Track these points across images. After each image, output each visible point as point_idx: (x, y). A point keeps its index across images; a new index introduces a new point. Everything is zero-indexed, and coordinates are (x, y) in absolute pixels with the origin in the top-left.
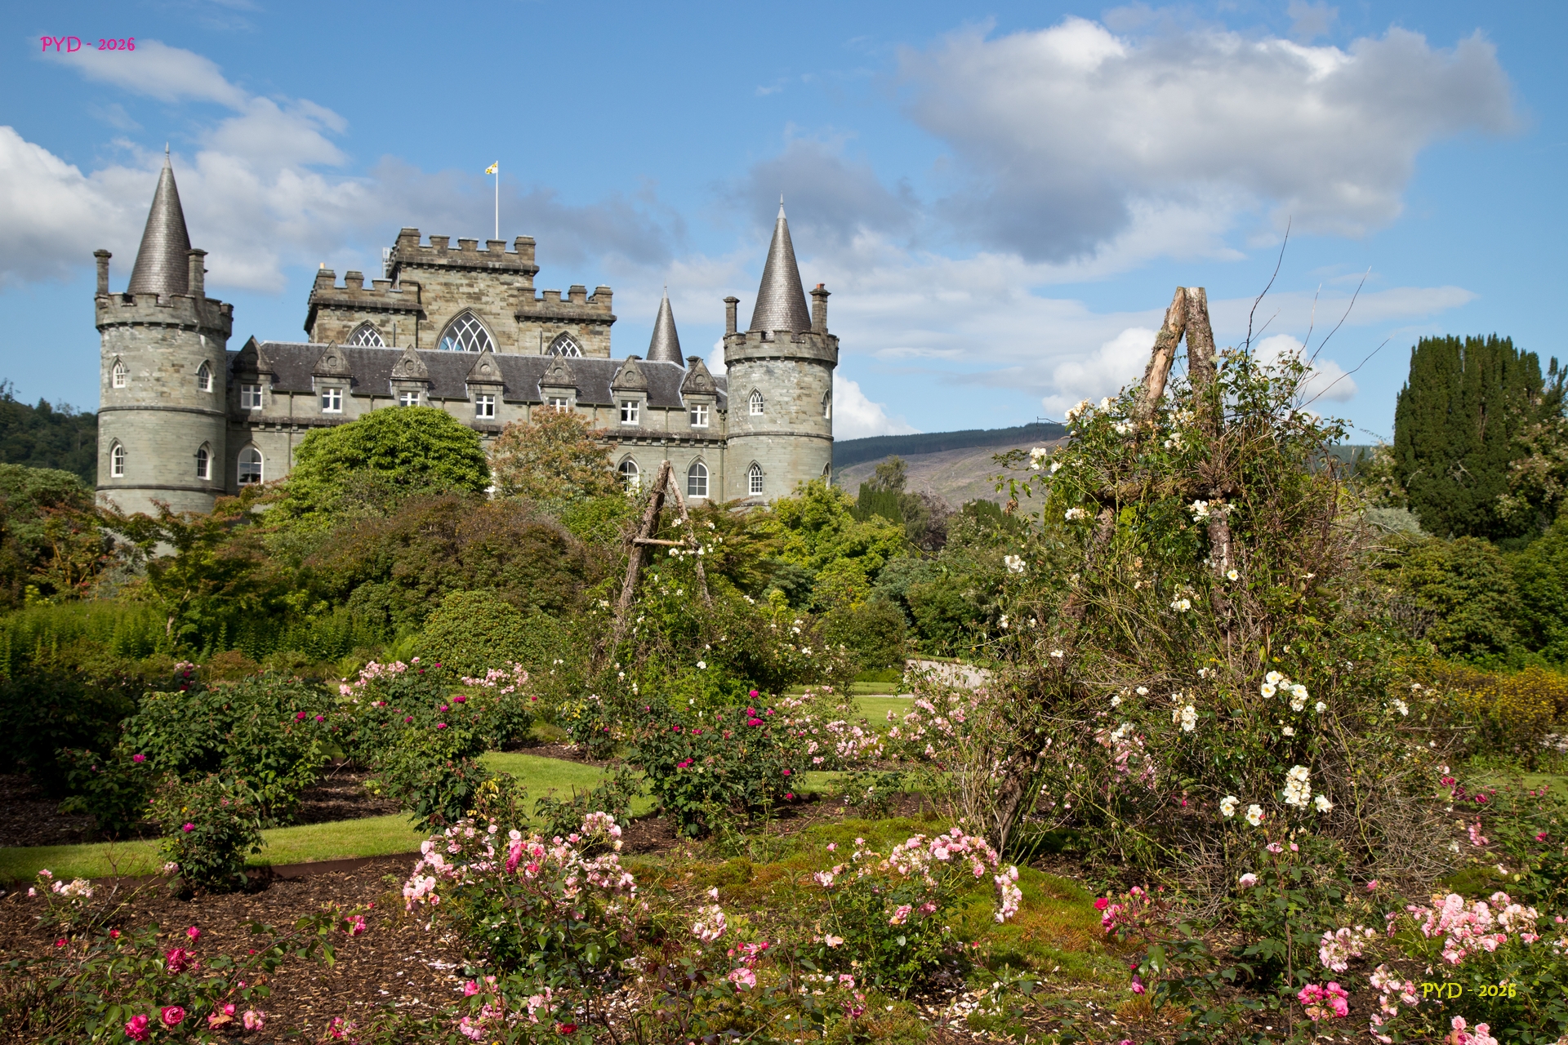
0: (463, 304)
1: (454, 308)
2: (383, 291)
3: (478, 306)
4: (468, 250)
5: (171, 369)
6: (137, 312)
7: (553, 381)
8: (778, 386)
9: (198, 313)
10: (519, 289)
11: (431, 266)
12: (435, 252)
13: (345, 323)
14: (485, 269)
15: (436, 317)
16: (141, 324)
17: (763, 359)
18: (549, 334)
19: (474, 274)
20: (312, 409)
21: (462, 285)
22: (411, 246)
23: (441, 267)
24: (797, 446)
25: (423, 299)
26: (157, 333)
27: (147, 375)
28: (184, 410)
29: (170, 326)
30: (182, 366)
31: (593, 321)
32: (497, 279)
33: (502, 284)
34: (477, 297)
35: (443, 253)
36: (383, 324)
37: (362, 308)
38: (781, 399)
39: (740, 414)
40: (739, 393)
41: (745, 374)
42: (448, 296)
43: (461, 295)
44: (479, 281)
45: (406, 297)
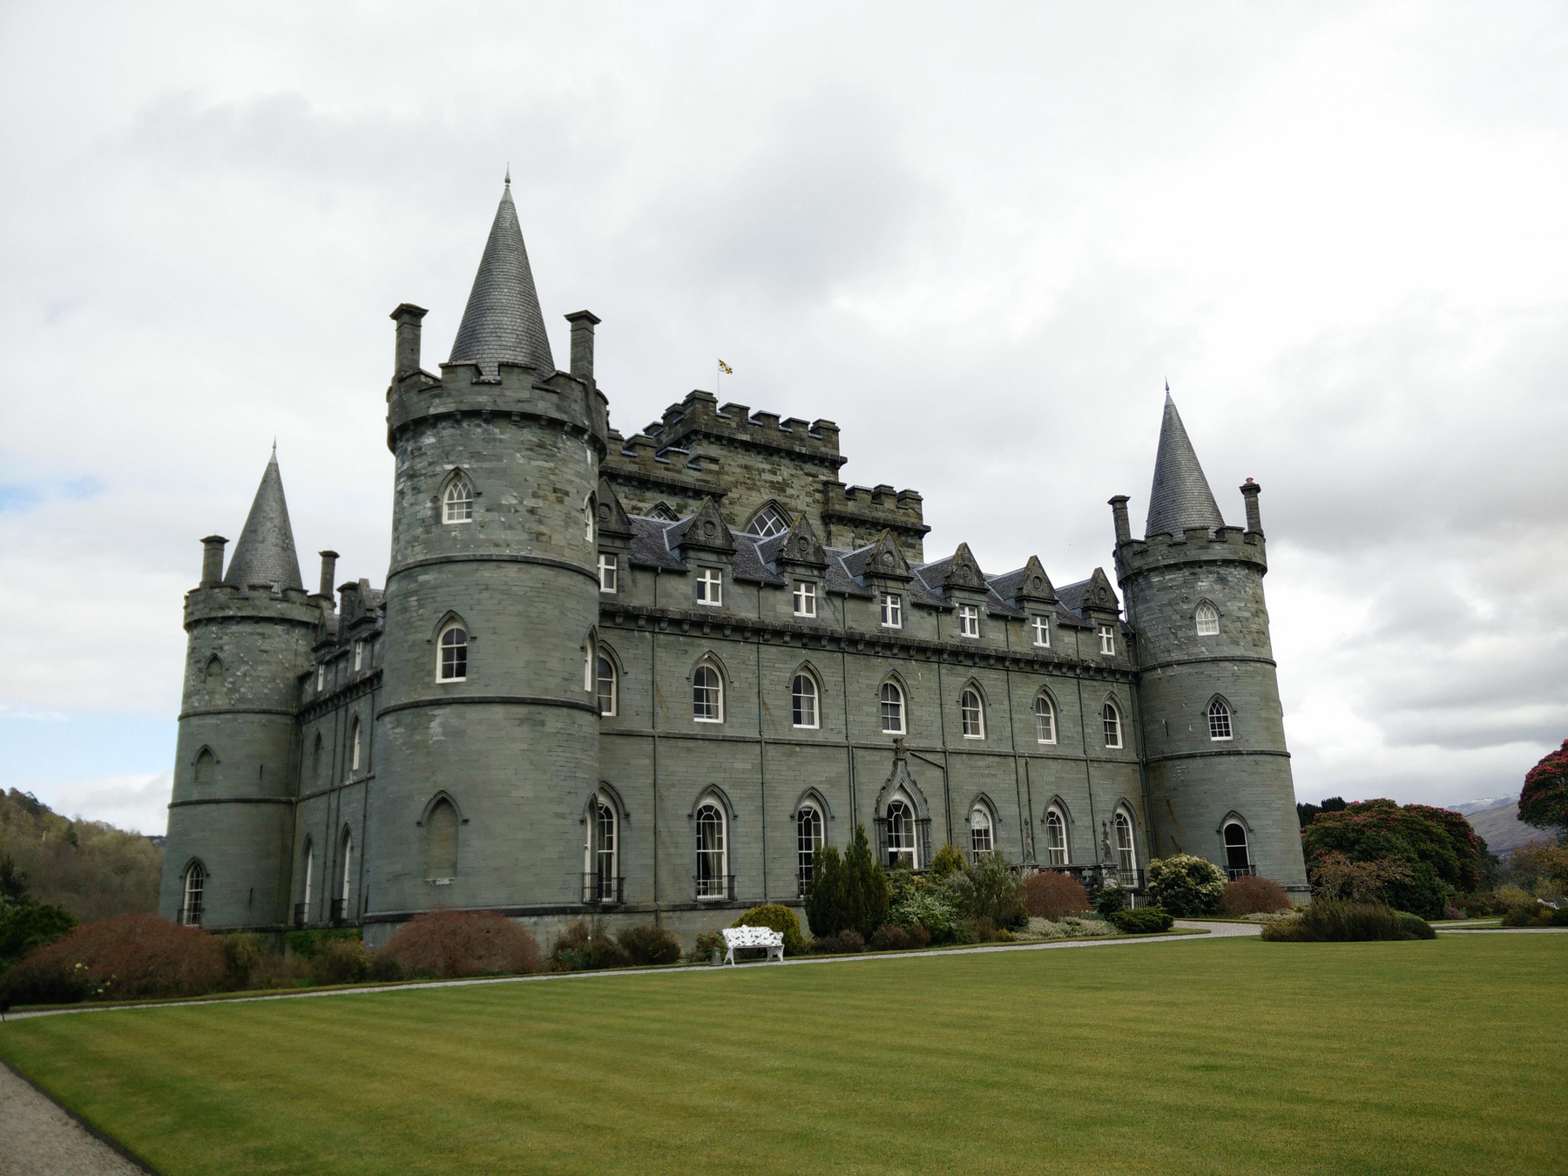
0: (767, 495)
1: (756, 499)
2: (679, 466)
3: (781, 499)
4: (770, 428)
5: (552, 497)
6: (502, 394)
7: (961, 582)
8: (1237, 599)
10: (823, 483)
11: (730, 441)
12: (734, 425)
13: (635, 503)
14: (788, 454)
15: (737, 508)
16: (506, 415)
17: (1211, 563)
19: (775, 458)
20: (686, 597)
22: (706, 413)
23: (741, 444)
24: (1264, 675)
25: (723, 482)
27: (514, 502)
28: (570, 568)
29: (551, 423)
30: (568, 494)
31: (904, 531)
32: (802, 469)
33: (807, 474)
34: (780, 487)
35: (742, 426)
36: (681, 509)
37: (655, 485)
38: (1241, 614)
39: (1180, 634)
40: (1177, 607)
41: (1185, 582)
42: (748, 481)
43: (763, 483)
44: (782, 468)
45: (706, 477)
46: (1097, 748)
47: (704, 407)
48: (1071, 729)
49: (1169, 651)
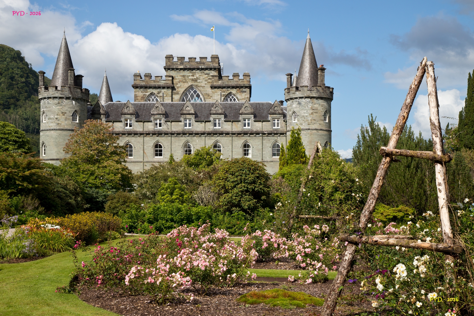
0: (190, 83)
1: (187, 85)
2: (158, 80)
3: (196, 84)
4: (192, 62)
5: (61, 114)
6: (49, 93)
7: (215, 112)
8: (302, 110)
9: (71, 93)
10: (212, 76)
11: (177, 69)
12: (179, 63)
13: (144, 93)
14: (198, 69)
15: (180, 89)
16: (50, 98)
17: (296, 98)
18: (224, 93)
19: (194, 71)
20: (121, 127)
21: (189, 76)
22: (169, 62)
23: (181, 69)
24: (311, 134)
25: (174, 82)
26: (56, 101)
27: (53, 117)
28: (66, 130)
29: (60, 98)
30: (66, 113)
31: (242, 87)
32: (204, 73)
33: (205, 74)
34: (195, 80)
35: (182, 63)
36: (159, 93)
37: (150, 87)
38: (304, 115)
39: (289, 122)
40: (289, 113)
41: (291, 105)
42: (184, 80)
43: (189, 80)
44: (196, 74)
45: (167, 82)
46: (268, 158)
47: (169, 60)
48: (257, 153)
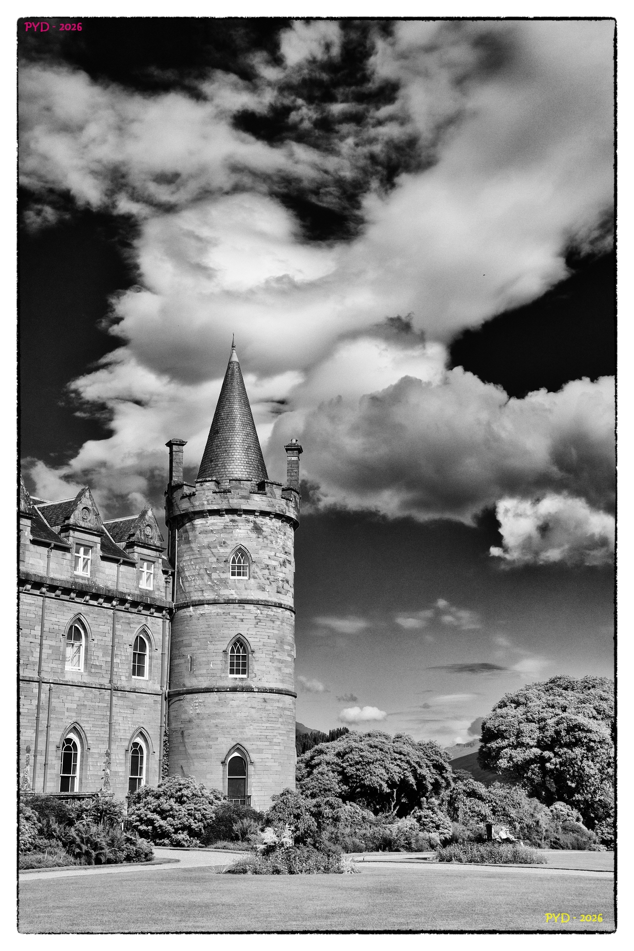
8: (265, 547)
17: (248, 512)
24: (283, 620)
38: (269, 563)
39: (214, 576)
40: (214, 550)
41: (225, 528)
46: (123, 678)
48: (100, 658)
49: (202, 591)
